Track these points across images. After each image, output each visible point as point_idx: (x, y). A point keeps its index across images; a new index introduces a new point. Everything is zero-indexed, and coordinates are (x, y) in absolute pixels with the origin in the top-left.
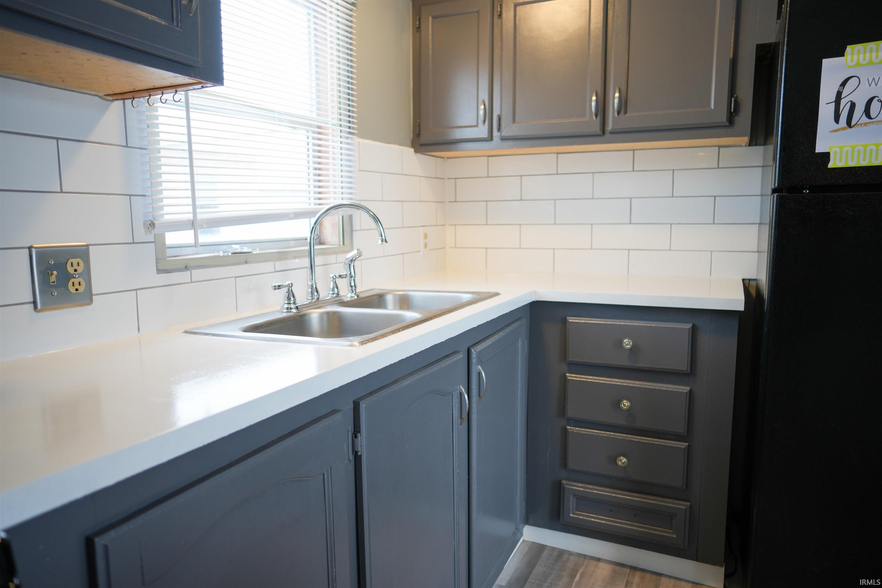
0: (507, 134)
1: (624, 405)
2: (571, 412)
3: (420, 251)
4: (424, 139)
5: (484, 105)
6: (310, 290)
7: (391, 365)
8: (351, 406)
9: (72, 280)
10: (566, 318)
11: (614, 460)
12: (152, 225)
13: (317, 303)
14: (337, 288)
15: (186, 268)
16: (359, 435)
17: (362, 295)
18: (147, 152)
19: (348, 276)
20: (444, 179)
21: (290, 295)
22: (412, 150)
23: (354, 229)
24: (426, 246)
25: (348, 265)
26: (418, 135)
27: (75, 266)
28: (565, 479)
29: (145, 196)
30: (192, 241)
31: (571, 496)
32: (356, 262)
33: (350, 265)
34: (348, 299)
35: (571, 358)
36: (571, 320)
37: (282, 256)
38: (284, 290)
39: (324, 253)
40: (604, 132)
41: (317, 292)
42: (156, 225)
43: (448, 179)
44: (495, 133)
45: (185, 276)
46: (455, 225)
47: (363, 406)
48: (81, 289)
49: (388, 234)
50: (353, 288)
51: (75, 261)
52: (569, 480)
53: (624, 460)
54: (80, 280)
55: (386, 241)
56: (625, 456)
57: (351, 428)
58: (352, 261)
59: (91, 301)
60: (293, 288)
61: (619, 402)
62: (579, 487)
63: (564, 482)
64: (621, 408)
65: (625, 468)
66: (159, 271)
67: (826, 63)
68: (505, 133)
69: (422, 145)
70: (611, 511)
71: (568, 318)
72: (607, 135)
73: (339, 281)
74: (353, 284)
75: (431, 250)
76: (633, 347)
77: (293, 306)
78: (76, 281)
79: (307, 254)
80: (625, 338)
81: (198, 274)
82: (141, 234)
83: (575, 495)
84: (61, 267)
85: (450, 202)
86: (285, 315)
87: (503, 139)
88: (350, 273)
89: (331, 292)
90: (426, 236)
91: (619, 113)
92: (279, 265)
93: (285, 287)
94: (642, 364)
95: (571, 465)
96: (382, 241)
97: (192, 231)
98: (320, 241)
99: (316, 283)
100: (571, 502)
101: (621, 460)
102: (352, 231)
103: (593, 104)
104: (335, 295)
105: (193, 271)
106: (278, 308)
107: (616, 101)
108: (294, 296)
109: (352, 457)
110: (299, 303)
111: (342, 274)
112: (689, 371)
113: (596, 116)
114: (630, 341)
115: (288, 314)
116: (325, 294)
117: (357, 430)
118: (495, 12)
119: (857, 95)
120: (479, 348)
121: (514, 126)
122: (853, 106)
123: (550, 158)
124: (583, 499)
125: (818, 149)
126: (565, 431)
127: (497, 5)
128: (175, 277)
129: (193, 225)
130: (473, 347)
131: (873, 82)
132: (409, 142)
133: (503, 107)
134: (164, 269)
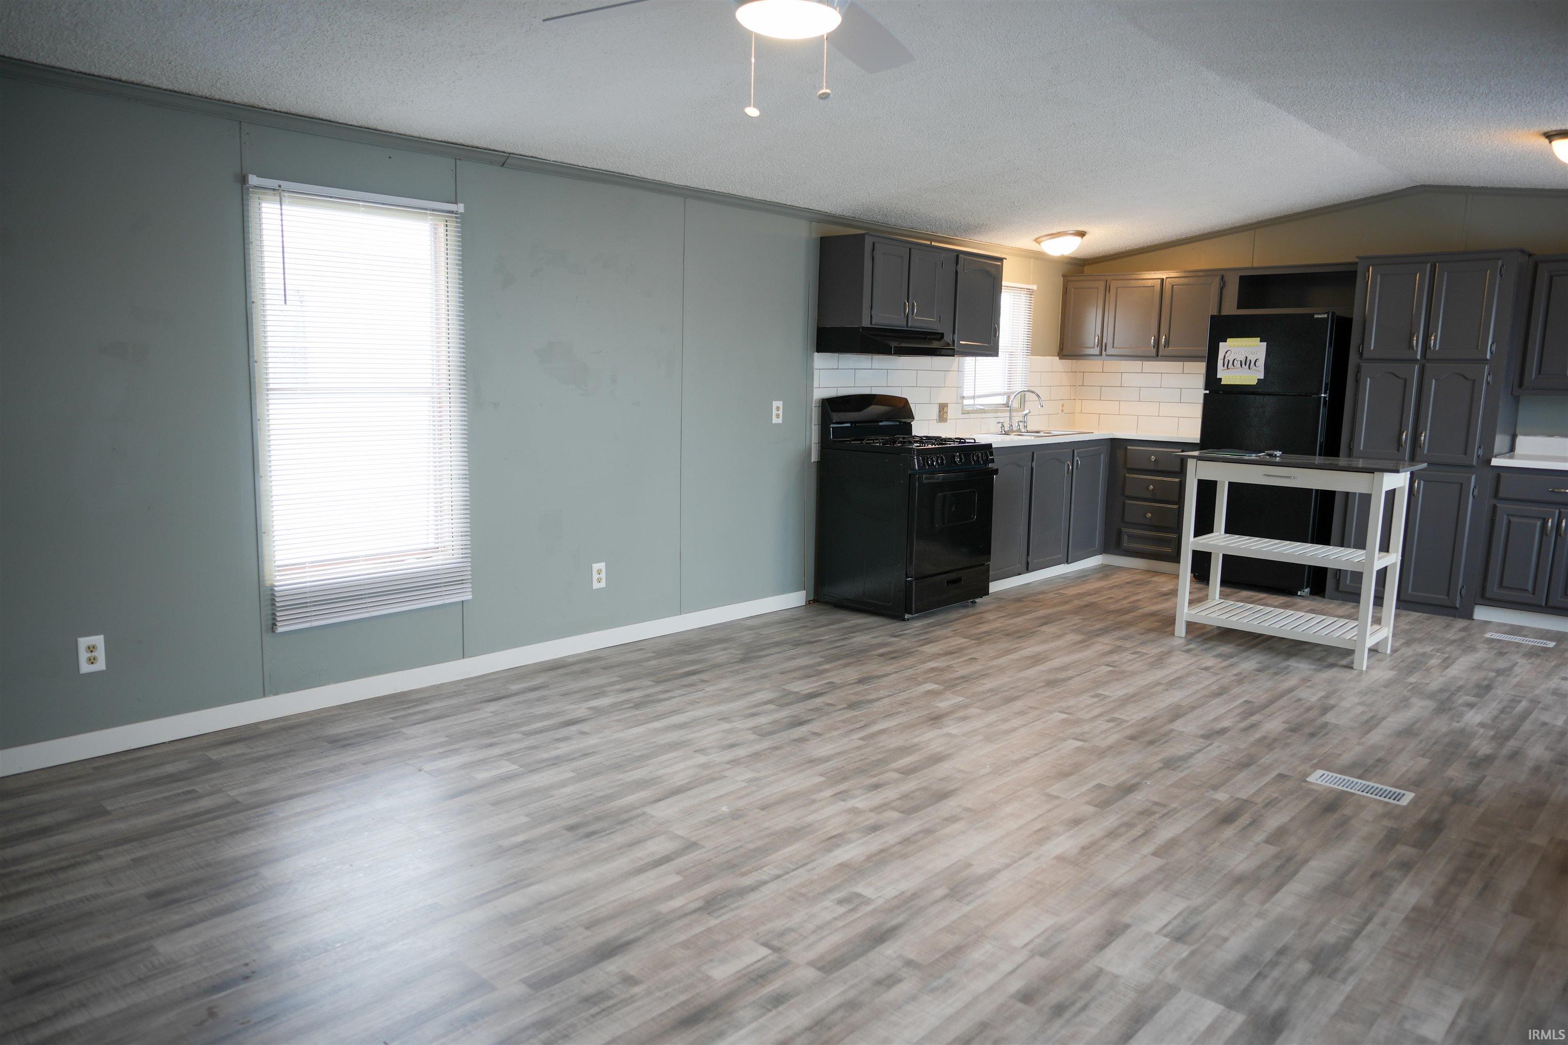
1: (1150, 488)
2: (1127, 493)
3: (1059, 414)
4: (1065, 353)
5: (1098, 337)
6: (1009, 425)
8: (1032, 453)
10: (1127, 447)
11: (1145, 516)
13: (1012, 431)
14: (1019, 426)
16: (1033, 462)
17: (1029, 431)
18: (962, 372)
19: (1024, 422)
20: (1077, 371)
22: (1058, 358)
24: (1063, 410)
25: (1024, 417)
26: (1062, 351)
27: (945, 410)
29: (961, 388)
30: (973, 403)
31: (1125, 535)
32: (1028, 415)
34: (1024, 431)
35: (1128, 466)
36: (1129, 447)
37: (997, 411)
40: (1158, 356)
41: (1012, 427)
42: (962, 398)
43: (1080, 371)
44: (1104, 353)
46: (1082, 400)
47: (1035, 454)
48: (946, 417)
49: (1044, 403)
50: (1026, 427)
51: (945, 408)
52: (1124, 527)
53: (1150, 515)
56: (1150, 513)
57: (1031, 459)
58: (1025, 415)
59: (947, 421)
61: (1148, 486)
62: (1131, 531)
63: (1122, 529)
64: (1148, 490)
65: (1150, 518)
66: (962, 413)
67: (1221, 344)
68: (1109, 352)
69: (1062, 356)
70: (1144, 542)
73: (1020, 423)
74: (1026, 425)
75: (1066, 413)
76: (1154, 460)
77: (1003, 431)
81: (972, 416)
82: (959, 401)
83: (1127, 536)
85: (1079, 386)
87: (1107, 355)
88: (1025, 420)
90: (1063, 405)
91: (1164, 347)
94: (1160, 468)
95: (1126, 520)
96: (1041, 406)
97: (974, 400)
98: (1012, 405)
99: (1011, 423)
100: (1125, 538)
101: (1148, 516)
102: (1025, 401)
103: (1152, 341)
104: (1018, 429)
105: (970, 415)
106: (998, 431)
107: (1163, 340)
109: (1031, 468)
110: (1005, 430)
111: (1022, 420)
112: (1180, 471)
113: (1154, 347)
114: (1154, 457)
117: (1033, 460)
118: (1107, 289)
119: (1230, 357)
120: (1078, 450)
121: (1113, 349)
122: (1229, 361)
123: (1139, 363)
124: (1130, 536)
125: (1218, 377)
126: (1124, 503)
127: (1108, 286)
128: (967, 416)
129: (974, 397)
130: (1076, 449)
131: (1235, 353)
132: (1056, 354)
133: (1107, 339)
134: (964, 412)
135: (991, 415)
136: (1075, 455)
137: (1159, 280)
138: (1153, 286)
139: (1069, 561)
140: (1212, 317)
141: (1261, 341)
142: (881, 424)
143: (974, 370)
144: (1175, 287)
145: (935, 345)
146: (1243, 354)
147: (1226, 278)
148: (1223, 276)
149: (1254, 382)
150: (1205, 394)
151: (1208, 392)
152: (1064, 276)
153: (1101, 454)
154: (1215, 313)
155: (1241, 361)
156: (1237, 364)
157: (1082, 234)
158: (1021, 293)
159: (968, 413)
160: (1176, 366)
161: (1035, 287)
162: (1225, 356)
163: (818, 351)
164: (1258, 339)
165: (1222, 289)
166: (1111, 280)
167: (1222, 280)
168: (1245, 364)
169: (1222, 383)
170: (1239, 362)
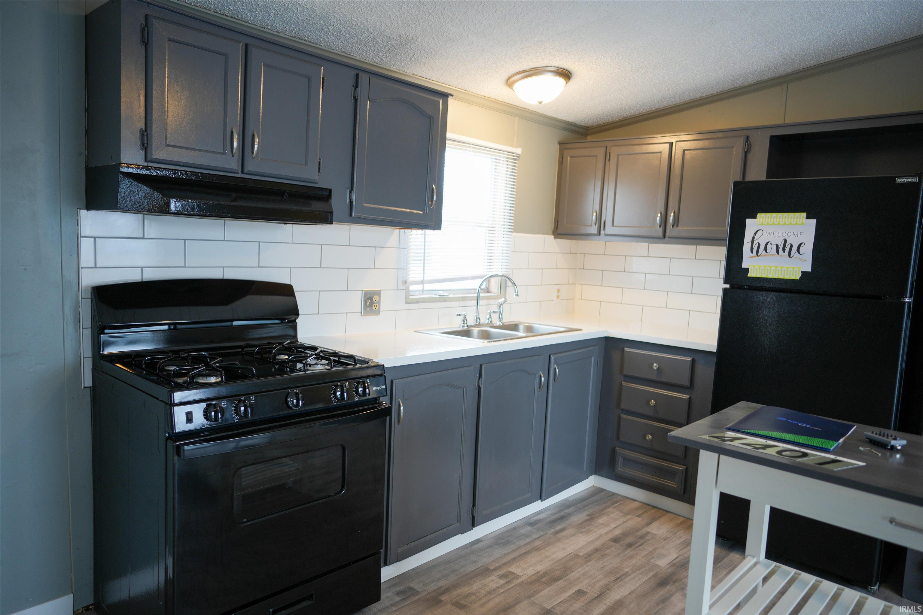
0: (608, 233)
1: (652, 403)
2: (623, 406)
3: (553, 300)
4: (559, 231)
5: (596, 213)
6: (476, 318)
7: (499, 353)
8: (479, 366)
9: (374, 304)
10: (624, 348)
11: (644, 437)
12: (406, 282)
13: (479, 325)
14: (491, 318)
15: (417, 302)
16: (481, 378)
17: (505, 324)
18: (406, 250)
19: (498, 313)
20: (577, 254)
21: (465, 319)
22: (553, 236)
23: (507, 285)
24: (558, 297)
25: (499, 307)
26: (557, 228)
27: (376, 299)
28: (618, 447)
29: (404, 269)
30: (421, 289)
31: (620, 457)
32: (504, 305)
33: (500, 307)
34: (498, 325)
35: (625, 373)
36: (627, 349)
37: (464, 299)
38: (461, 317)
39: (487, 298)
40: (664, 236)
41: (479, 319)
42: (407, 283)
43: (580, 253)
44: (602, 232)
45: (416, 306)
46: (582, 284)
47: (483, 367)
48: (377, 308)
49: (521, 292)
50: (501, 319)
51: (376, 296)
52: (620, 447)
53: (650, 437)
54: (377, 304)
55: (518, 295)
56: (651, 435)
57: (478, 375)
58: (501, 304)
59: (380, 314)
60: (466, 316)
61: (649, 401)
62: (627, 453)
63: (617, 448)
64: (650, 405)
65: (650, 442)
66: (406, 303)
67: (748, 221)
68: (608, 231)
69: (559, 234)
70: (642, 468)
71: (625, 348)
72: (667, 239)
73: (492, 315)
74: (501, 317)
75: (561, 300)
76: (658, 369)
77: (465, 325)
78: (375, 305)
79: (476, 298)
80: (655, 363)
81: (422, 305)
82: (401, 287)
83: (622, 457)
84: (371, 299)
85: (580, 269)
86: (461, 329)
87: (606, 235)
88: (500, 311)
89: (488, 320)
90: (558, 291)
91: (673, 226)
92: (462, 303)
93: (462, 315)
94: (663, 379)
95: (621, 439)
96: (516, 295)
97: (422, 285)
98: (488, 290)
99: (479, 315)
100: (620, 461)
101: (648, 437)
102: (505, 287)
103: (658, 218)
104: (489, 322)
105: (420, 304)
106: (458, 326)
107: (671, 218)
108: (466, 320)
109: (477, 388)
110: (469, 324)
111: (495, 311)
112: (689, 386)
113: (660, 227)
114: (657, 365)
115: (463, 329)
116: (484, 320)
117: (480, 376)
118: (607, 157)
119: (761, 240)
120: (556, 356)
121: (613, 228)
122: (759, 245)
123: (644, 245)
124: (626, 460)
125: (743, 266)
126: (619, 417)
127: (608, 154)
128: (412, 306)
129: (422, 282)
130: (553, 354)
131: (769, 234)
132: (551, 232)
133: (607, 216)
134: (408, 302)
135: (456, 304)
136: (552, 361)
137: (668, 145)
138: (661, 152)
139: (543, 497)
140: (736, 184)
141: (807, 218)
142: (235, 323)
143: (423, 247)
144: (686, 152)
145: (316, 206)
146: (780, 234)
147: (751, 140)
148: (747, 138)
149: (797, 276)
150: (725, 290)
151: (728, 286)
152: (560, 144)
153: (591, 357)
154: (738, 178)
155: (777, 246)
156: (772, 249)
157: (566, 75)
158: (500, 156)
159: (417, 301)
160: (689, 249)
161: (519, 151)
162: (753, 238)
163: (88, 208)
164: (804, 214)
165: (746, 153)
166: (611, 146)
167: (747, 142)
168: (784, 250)
169: (749, 275)
170: (775, 247)
